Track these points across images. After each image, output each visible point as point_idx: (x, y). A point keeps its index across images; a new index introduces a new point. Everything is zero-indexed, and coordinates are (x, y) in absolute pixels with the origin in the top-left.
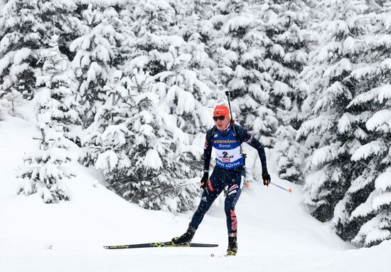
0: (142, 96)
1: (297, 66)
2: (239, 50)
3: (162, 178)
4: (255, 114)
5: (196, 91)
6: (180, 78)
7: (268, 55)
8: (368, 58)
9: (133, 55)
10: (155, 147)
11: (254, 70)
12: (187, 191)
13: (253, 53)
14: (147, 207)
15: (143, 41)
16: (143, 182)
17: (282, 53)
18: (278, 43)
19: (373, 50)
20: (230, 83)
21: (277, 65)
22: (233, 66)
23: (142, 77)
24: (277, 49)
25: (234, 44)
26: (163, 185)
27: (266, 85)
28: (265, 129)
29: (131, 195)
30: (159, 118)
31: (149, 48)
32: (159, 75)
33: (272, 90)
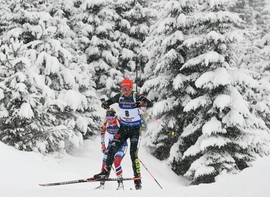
0: (17, 60)
1: (140, 37)
2: (94, 24)
3: (34, 126)
4: (107, 75)
5: (60, 57)
6: (47, 46)
7: (117, 28)
8: (197, 30)
9: (10, 27)
10: (28, 101)
11: (106, 40)
12: (54, 136)
13: (106, 26)
14: (21, 149)
15: (18, 16)
16: (18, 129)
18: (125, 18)
19: (200, 25)
20: (87, 49)
22: (90, 36)
27: (116, 51)
28: (115, 86)
29: (8, 140)
30: (31, 78)
31: (23, 22)
33: (120, 55)
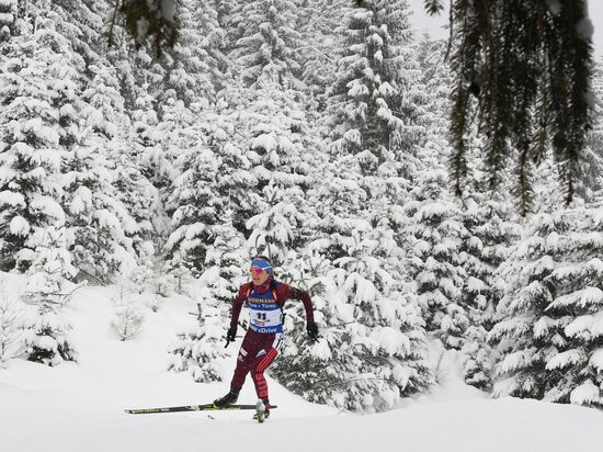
17: (480, 247)
21: (473, 259)
23: (316, 260)
24: (475, 241)
25: (427, 233)
26: (331, 378)
32: (339, 260)
